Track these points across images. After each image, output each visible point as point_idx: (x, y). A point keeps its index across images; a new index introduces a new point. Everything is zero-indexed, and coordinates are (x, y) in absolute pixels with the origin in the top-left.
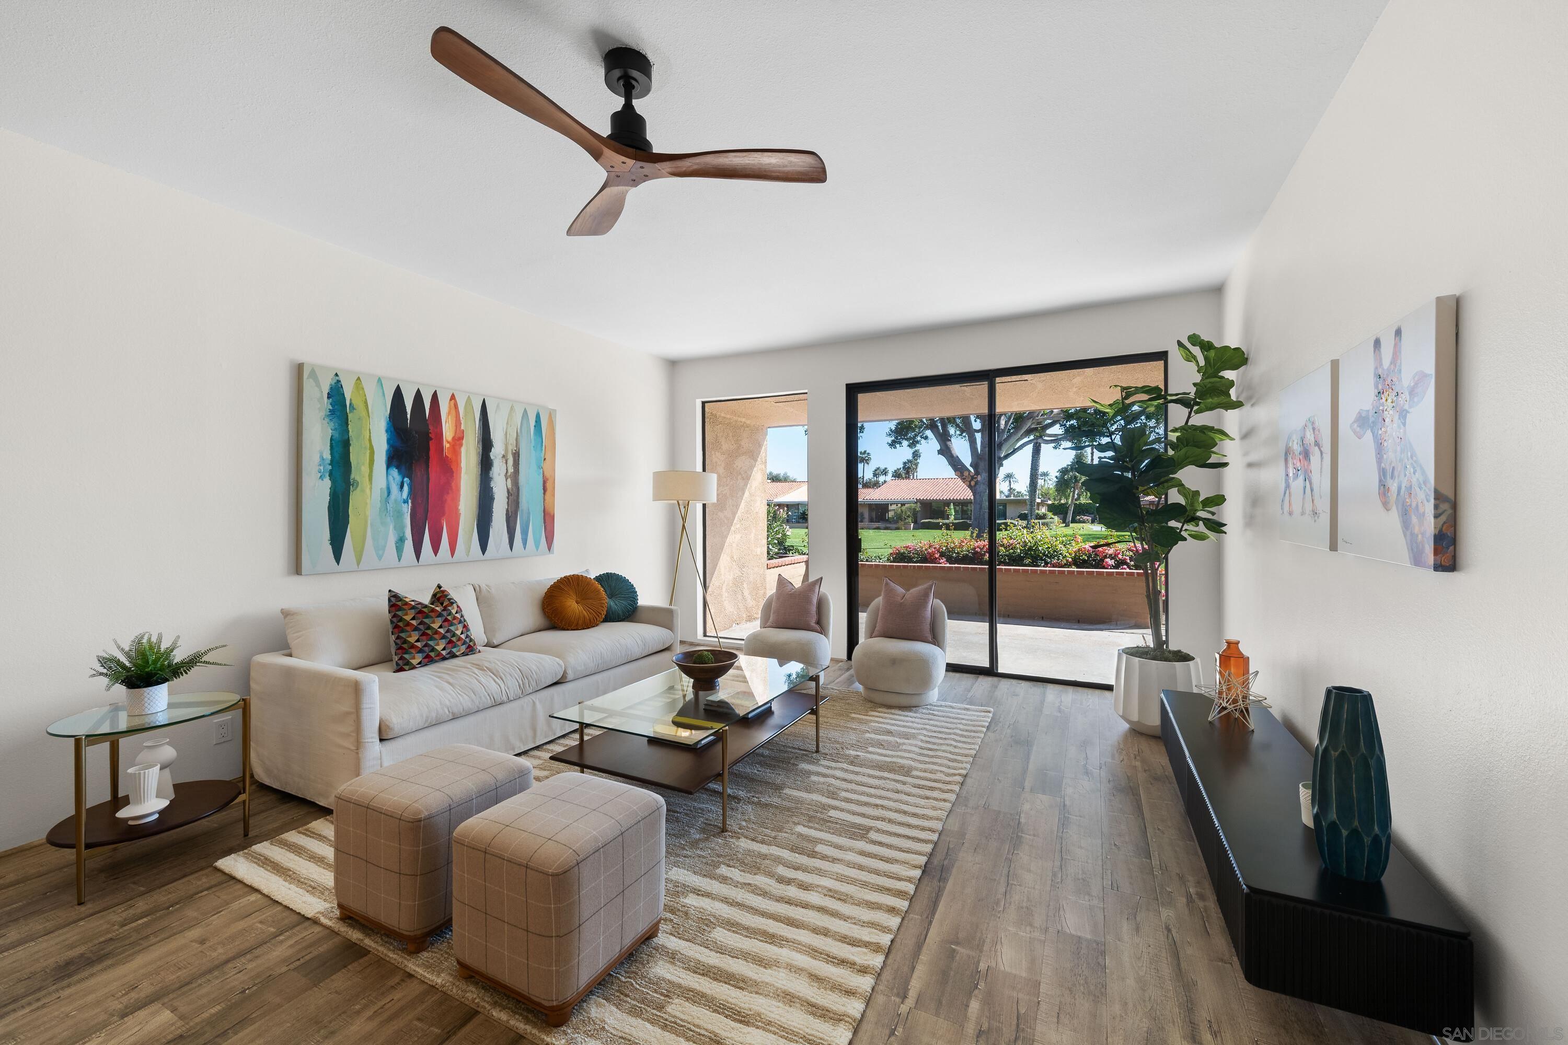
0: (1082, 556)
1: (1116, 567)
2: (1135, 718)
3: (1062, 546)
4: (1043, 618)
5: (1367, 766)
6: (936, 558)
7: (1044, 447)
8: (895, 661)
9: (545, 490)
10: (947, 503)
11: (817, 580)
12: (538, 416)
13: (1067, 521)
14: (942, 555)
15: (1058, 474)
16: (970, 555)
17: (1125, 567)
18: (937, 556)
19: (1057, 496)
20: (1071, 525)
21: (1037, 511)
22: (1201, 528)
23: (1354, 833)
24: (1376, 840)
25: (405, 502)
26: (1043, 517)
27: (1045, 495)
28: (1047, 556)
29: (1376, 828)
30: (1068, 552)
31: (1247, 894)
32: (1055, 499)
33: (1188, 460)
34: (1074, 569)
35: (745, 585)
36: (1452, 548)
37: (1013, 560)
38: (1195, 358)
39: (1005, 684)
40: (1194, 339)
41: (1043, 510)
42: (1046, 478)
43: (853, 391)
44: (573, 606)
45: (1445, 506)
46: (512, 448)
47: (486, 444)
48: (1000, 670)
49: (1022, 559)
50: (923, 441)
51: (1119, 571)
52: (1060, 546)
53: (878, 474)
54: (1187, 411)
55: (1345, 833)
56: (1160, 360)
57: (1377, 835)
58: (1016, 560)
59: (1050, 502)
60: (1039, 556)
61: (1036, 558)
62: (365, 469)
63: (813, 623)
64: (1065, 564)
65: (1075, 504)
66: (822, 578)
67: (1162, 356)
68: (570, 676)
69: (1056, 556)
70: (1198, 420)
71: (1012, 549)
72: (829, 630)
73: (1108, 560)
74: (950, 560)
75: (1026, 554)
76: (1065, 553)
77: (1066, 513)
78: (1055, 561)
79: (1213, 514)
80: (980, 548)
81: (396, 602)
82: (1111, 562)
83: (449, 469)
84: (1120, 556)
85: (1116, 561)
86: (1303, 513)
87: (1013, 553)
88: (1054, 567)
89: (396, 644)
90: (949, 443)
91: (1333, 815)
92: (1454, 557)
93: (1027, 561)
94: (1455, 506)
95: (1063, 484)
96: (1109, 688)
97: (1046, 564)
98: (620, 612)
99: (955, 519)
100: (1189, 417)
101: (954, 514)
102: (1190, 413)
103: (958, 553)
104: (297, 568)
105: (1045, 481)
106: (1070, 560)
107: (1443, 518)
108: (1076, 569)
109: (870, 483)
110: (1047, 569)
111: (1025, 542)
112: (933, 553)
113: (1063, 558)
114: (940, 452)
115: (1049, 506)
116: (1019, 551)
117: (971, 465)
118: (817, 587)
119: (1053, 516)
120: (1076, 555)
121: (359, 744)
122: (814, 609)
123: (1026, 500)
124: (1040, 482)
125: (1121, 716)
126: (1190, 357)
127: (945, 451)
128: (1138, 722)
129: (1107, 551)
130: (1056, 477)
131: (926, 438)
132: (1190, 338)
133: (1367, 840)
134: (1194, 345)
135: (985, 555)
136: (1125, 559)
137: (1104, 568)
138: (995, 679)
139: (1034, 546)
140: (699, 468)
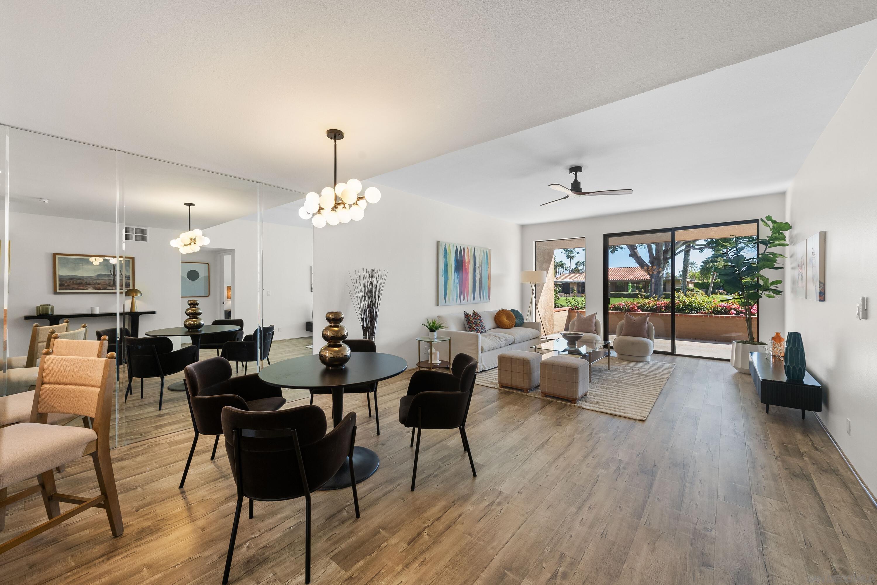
0: (717, 309)
1: (738, 314)
2: (740, 366)
3: (706, 304)
4: (695, 338)
5: (798, 350)
6: (635, 310)
7: (692, 251)
8: (633, 344)
9: (488, 279)
10: (626, 282)
11: (595, 314)
12: (487, 251)
13: (709, 293)
14: (639, 308)
15: (702, 264)
16: (654, 308)
17: (743, 314)
18: (636, 308)
19: (701, 278)
20: (711, 296)
21: (687, 287)
22: (771, 293)
23: (794, 367)
24: (800, 369)
25: (458, 284)
26: (692, 290)
27: (692, 277)
28: (697, 309)
29: (800, 366)
30: (709, 307)
31: (762, 381)
32: (699, 279)
33: (764, 267)
34: (713, 315)
35: (546, 319)
36: (823, 296)
37: (679, 311)
38: (769, 226)
39: (679, 358)
40: (769, 218)
41: (691, 286)
42: (693, 266)
43: (606, 237)
44: (505, 319)
45: (822, 285)
46: (481, 264)
47: (475, 263)
48: (676, 353)
49: (683, 310)
50: (619, 249)
51: (739, 316)
52: (705, 304)
53: (579, 265)
54: (765, 246)
55: (791, 367)
56: (755, 222)
57: (800, 368)
58: (681, 310)
59: (696, 281)
60: (693, 309)
61: (691, 310)
62: (450, 273)
63: (594, 330)
64: (708, 313)
65: (714, 283)
66: (596, 313)
67: (756, 221)
68: (516, 342)
69: (703, 309)
70: (770, 250)
71: (678, 305)
72: (600, 333)
73: (733, 311)
74: (643, 310)
75: (686, 308)
76: (708, 308)
77: (708, 288)
78: (702, 311)
79: (777, 287)
80: (659, 305)
81: (467, 315)
82: (735, 312)
83: (467, 272)
84: (739, 309)
85: (738, 311)
86: (801, 287)
87: (678, 307)
88: (701, 314)
89: (469, 327)
90: (636, 251)
91: (788, 364)
92: (824, 298)
93: (686, 311)
94: (824, 285)
95: (705, 270)
96: (729, 360)
97: (697, 313)
98: (519, 324)
99: (632, 291)
100: (766, 249)
101: (631, 288)
102: (766, 247)
103: (647, 307)
104: (438, 304)
105: (692, 268)
106: (711, 311)
107: (821, 288)
108: (714, 315)
109: (575, 270)
110: (698, 315)
111: (685, 302)
112: (634, 307)
113: (707, 310)
114: (630, 255)
115: (695, 283)
116: (681, 306)
117: (649, 262)
118: (595, 316)
119: (698, 290)
120: (714, 308)
121: (477, 352)
122: (594, 325)
123: (679, 280)
124: (690, 269)
125: (733, 367)
126: (767, 225)
127: (634, 255)
128: (741, 368)
129: (732, 307)
130: (701, 266)
131: (621, 248)
132: (766, 217)
133: (797, 369)
134: (768, 221)
135: (662, 308)
136: (743, 311)
137: (730, 315)
138: (675, 356)
139: (690, 304)
140: (534, 269)
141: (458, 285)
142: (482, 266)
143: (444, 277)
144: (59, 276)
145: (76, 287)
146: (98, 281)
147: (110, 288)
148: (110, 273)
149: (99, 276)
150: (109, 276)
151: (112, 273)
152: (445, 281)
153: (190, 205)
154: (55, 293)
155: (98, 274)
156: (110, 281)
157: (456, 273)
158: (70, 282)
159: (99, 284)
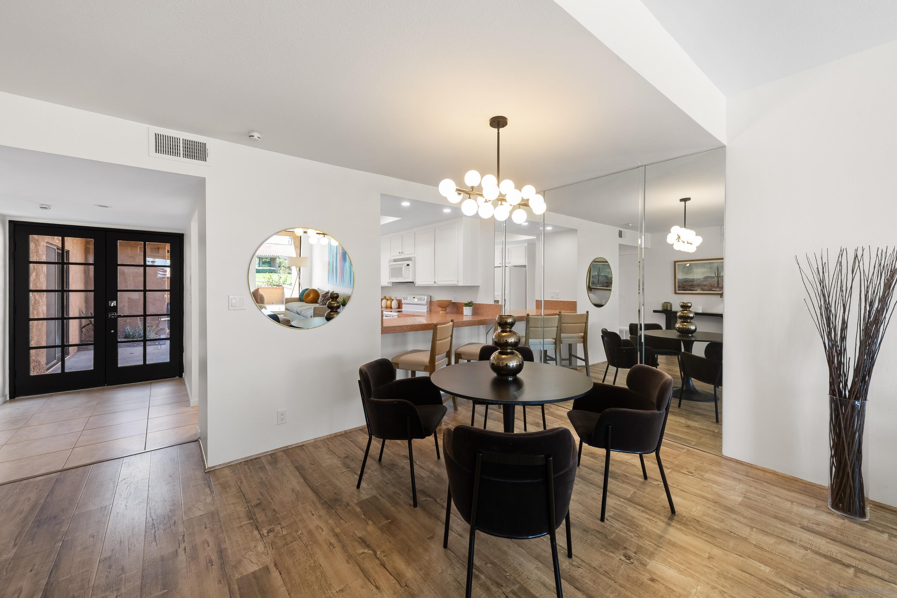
144: (678, 279)
145: (689, 288)
146: (705, 283)
147: (715, 289)
148: (714, 275)
149: (706, 278)
150: (713, 277)
151: (716, 275)
153: (685, 200)
154: (676, 293)
155: (705, 276)
156: (714, 282)
158: (685, 284)
159: (705, 285)
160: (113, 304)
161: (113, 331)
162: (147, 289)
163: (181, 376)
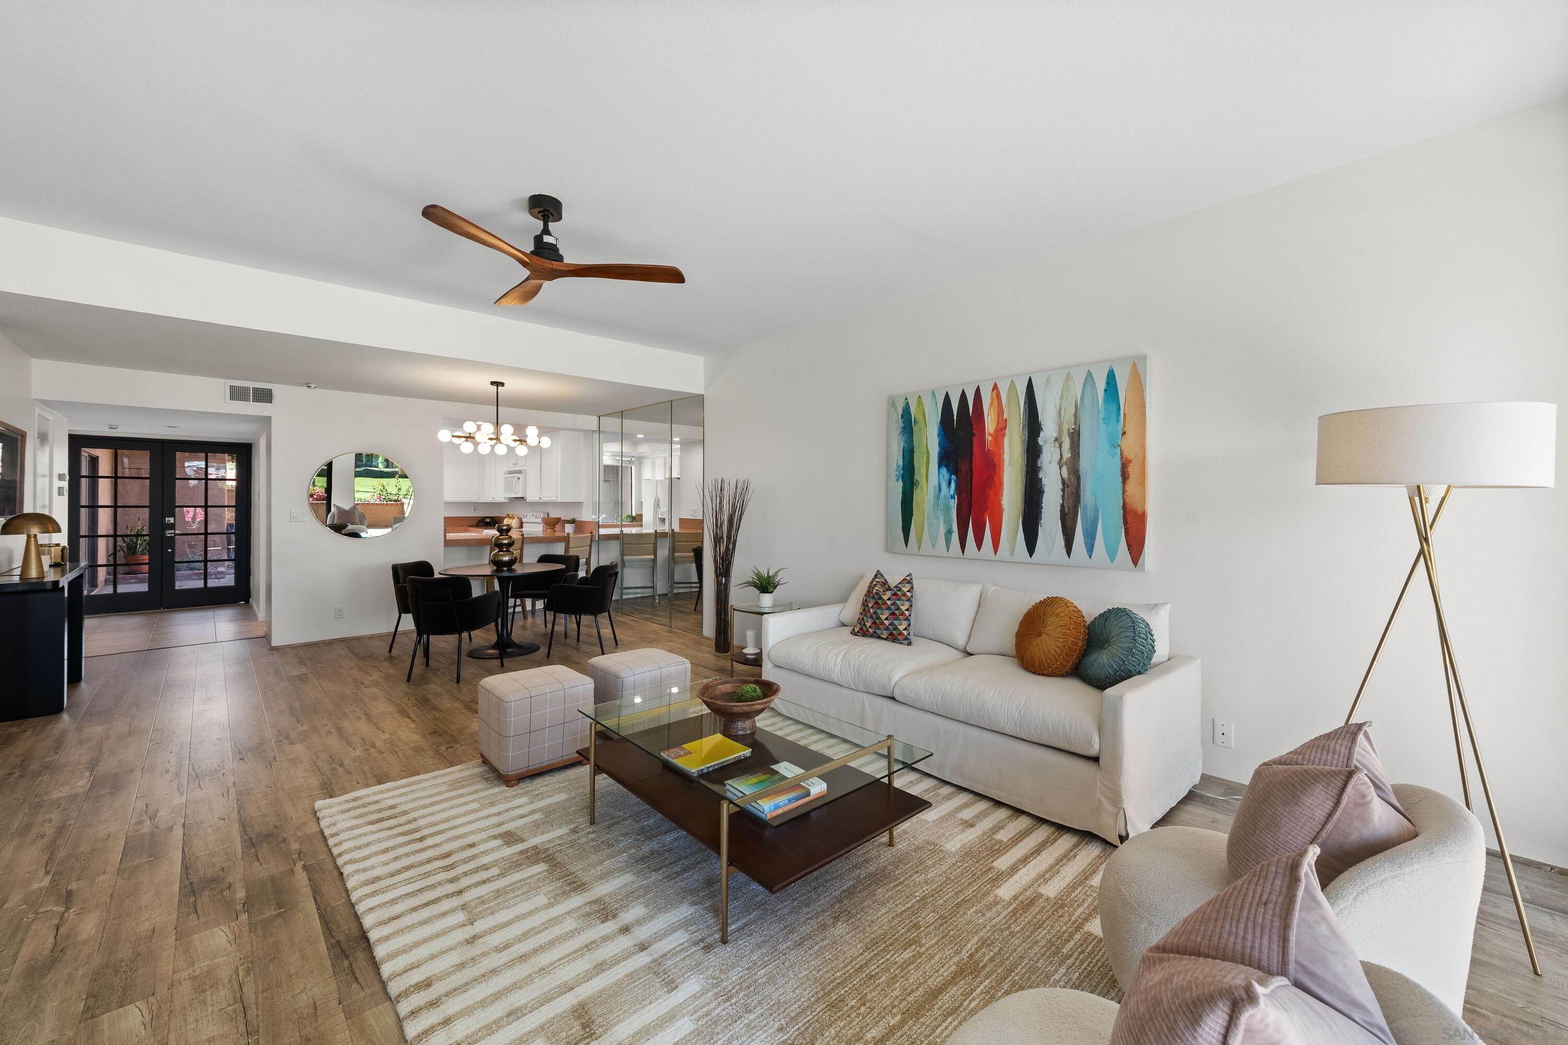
141: (953, 504)
142: (1075, 436)
143: (901, 483)
152: (904, 493)
157: (944, 471)
160: (172, 520)
161: (170, 550)
162: (209, 504)
163: (247, 602)
